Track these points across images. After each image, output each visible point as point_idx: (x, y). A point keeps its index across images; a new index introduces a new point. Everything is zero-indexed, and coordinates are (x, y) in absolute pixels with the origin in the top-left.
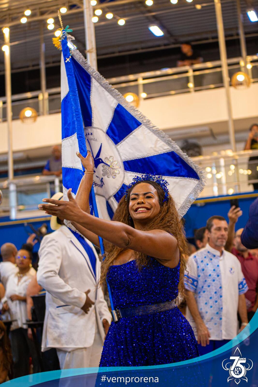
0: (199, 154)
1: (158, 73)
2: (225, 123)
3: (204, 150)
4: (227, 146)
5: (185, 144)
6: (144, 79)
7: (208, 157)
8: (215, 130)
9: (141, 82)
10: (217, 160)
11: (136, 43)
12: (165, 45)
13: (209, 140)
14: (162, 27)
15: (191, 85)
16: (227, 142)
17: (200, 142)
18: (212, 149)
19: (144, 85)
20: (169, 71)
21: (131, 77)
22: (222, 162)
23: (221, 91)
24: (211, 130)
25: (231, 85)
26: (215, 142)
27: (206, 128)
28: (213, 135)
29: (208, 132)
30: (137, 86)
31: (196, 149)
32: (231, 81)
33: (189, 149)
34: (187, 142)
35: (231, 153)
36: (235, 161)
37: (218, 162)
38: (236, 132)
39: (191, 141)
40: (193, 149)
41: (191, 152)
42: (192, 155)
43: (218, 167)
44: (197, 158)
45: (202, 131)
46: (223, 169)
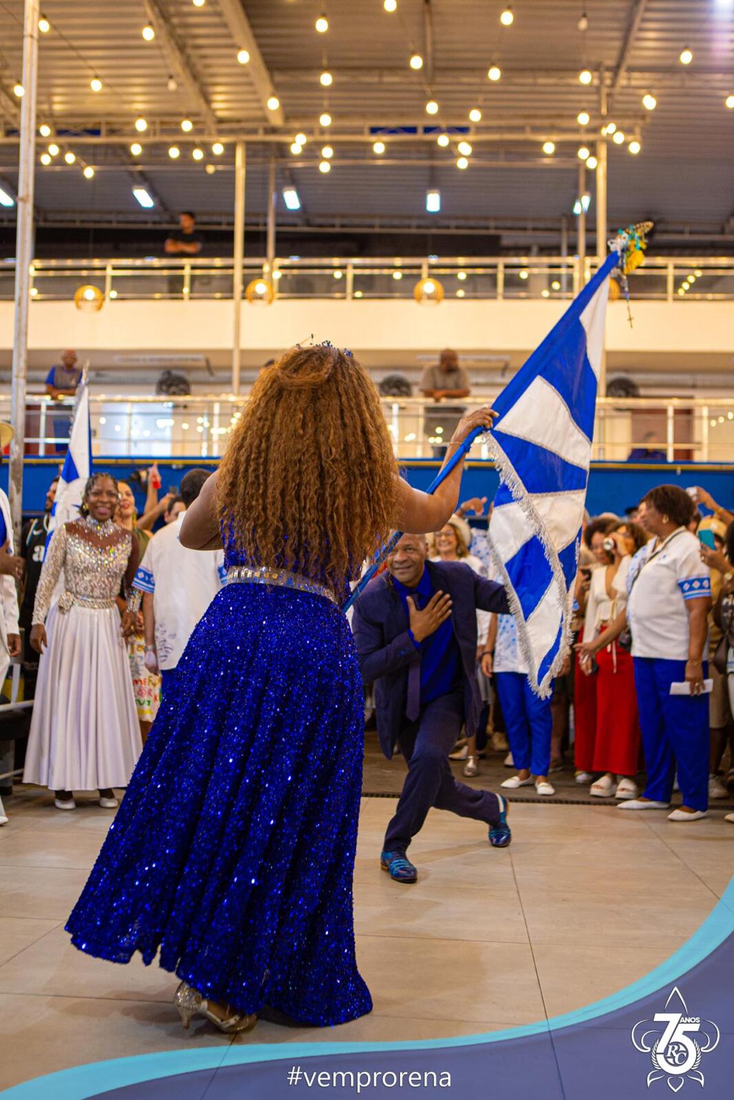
0: (186, 392)
1: (138, 262)
2: (229, 352)
3: (193, 388)
4: (227, 388)
5: (167, 376)
6: (115, 268)
7: (198, 399)
8: (214, 362)
9: (110, 272)
10: (210, 404)
11: (110, 212)
12: (154, 223)
13: (204, 375)
14: (153, 193)
15: (186, 290)
16: (228, 382)
17: (190, 377)
18: (206, 389)
19: (114, 278)
20: (156, 262)
21: (97, 262)
22: (217, 409)
23: (229, 305)
24: (207, 361)
25: (244, 298)
26: (212, 379)
27: (201, 357)
28: (209, 368)
29: (203, 364)
30: (103, 278)
31: (182, 386)
32: (244, 291)
33: (170, 386)
34: (169, 373)
35: (232, 398)
36: (235, 409)
37: (211, 408)
38: (243, 368)
39: (175, 373)
40: (177, 385)
41: (173, 389)
42: (174, 394)
43: (210, 415)
44: (181, 399)
45: (193, 360)
46: (216, 419)
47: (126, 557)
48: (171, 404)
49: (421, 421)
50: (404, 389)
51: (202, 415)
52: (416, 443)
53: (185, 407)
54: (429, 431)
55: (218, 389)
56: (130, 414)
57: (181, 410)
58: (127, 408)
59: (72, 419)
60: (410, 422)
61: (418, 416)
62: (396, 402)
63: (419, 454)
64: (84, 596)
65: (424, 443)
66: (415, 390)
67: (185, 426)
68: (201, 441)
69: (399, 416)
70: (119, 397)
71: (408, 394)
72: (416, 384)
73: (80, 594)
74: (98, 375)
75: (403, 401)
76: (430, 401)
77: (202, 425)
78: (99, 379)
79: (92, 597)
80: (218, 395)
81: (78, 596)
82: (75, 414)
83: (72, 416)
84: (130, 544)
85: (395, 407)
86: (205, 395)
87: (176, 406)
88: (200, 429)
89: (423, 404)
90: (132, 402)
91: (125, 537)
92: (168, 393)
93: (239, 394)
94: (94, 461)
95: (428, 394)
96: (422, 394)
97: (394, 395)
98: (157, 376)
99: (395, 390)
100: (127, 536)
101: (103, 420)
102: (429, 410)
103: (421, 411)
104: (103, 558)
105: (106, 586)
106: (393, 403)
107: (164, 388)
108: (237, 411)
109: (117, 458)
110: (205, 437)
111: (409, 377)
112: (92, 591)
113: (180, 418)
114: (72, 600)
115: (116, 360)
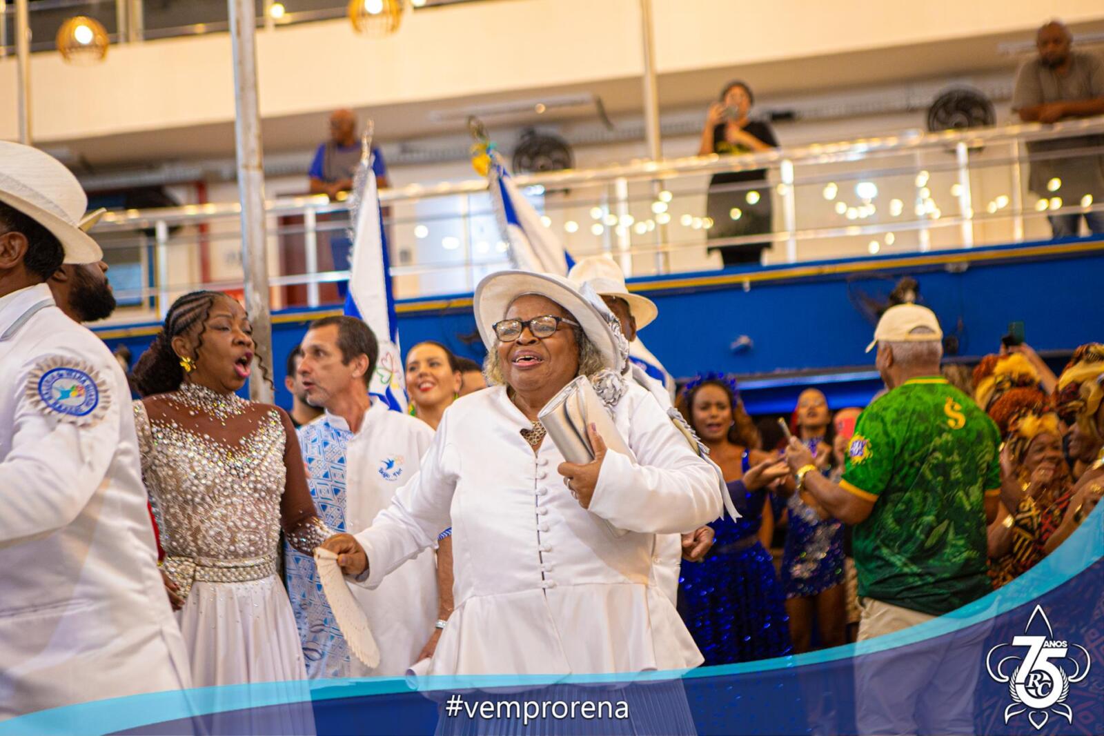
0: (566, 164)
2: (635, 82)
3: (578, 156)
4: (639, 149)
5: (527, 138)
7: (589, 174)
8: (609, 105)
10: (609, 182)
13: (595, 130)
16: (641, 138)
17: (570, 135)
18: (602, 154)
22: (622, 189)
24: (599, 103)
26: (610, 135)
27: (586, 95)
28: (604, 116)
29: (591, 108)
31: (557, 155)
33: (537, 154)
34: (531, 133)
35: (651, 167)
36: (656, 187)
37: (612, 189)
38: (663, 109)
39: (542, 130)
40: (547, 154)
41: (541, 161)
42: (544, 169)
43: (612, 202)
44: (559, 177)
45: (573, 104)
46: (623, 207)
47: (280, 455)
48: (540, 190)
49: (1019, 173)
50: (977, 112)
51: (598, 203)
52: (1010, 213)
53: (567, 191)
54: (1037, 187)
55: (623, 152)
56: (467, 216)
57: (559, 198)
58: (460, 204)
59: (351, 233)
60: (995, 175)
61: (1010, 162)
62: (961, 140)
63: (1018, 236)
64: (216, 556)
65: (1027, 212)
66: (1001, 112)
67: (572, 227)
68: (600, 251)
69: (970, 166)
70: (444, 186)
71: (986, 121)
72: (1003, 100)
73: (208, 555)
74: (404, 150)
75: (976, 136)
76: (1035, 130)
77: (600, 221)
78: (408, 156)
79: (236, 555)
80: (625, 163)
81: (204, 560)
82: (356, 224)
83: (351, 229)
84: (281, 428)
85: (962, 149)
86: (601, 165)
87: (548, 193)
88: (598, 230)
89: (1018, 136)
90: (467, 192)
91: (267, 417)
92: (533, 169)
93: (660, 158)
94: (398, 308)
95: (1028, 116)
96: (1016, 117)
97: (958, 126)
98: (510, 139)
99: (959, 117)
100: (270, 413)
101: (421, 231)
102: (1035, 146)
103: (1016, 150)
104: (239, 464)
105: (259, 523)
106: (955, 143)
107: (525, 160)
108: (662, 188)
109: (448, 298)
110: (607, 243)
111: (986, 88)
112: (233, 542)
113: (559, 213)
114: (191, 573)
115: (433, 119)
